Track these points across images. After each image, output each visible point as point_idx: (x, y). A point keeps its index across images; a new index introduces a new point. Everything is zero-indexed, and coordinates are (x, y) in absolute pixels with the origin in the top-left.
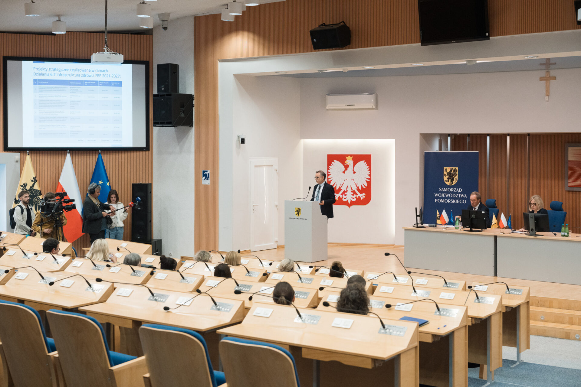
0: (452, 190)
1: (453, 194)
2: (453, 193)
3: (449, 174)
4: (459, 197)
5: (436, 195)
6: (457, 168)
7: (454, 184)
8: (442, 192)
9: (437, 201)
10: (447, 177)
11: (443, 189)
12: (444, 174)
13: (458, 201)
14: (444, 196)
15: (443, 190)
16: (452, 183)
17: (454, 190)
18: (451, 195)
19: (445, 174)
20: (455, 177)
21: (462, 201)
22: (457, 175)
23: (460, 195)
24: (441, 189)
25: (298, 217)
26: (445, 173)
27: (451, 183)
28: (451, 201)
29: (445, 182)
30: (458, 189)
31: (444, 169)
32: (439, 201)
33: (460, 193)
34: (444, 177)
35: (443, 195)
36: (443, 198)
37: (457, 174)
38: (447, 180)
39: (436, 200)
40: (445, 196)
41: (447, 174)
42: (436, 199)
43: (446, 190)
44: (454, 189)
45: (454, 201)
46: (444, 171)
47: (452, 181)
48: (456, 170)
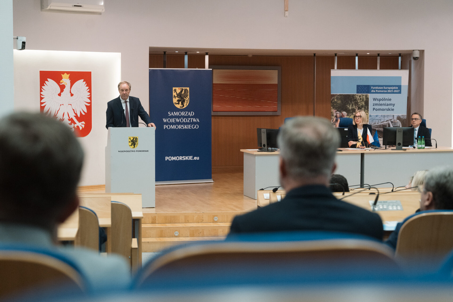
0: (183, 114)
1: (184, 119)
2: (184, 117)
3: (179, 95)
4: (191, 122)
5: (165, 120)
6: (188, 89)
7: (185, 106)
8: (172, 117)
9: (166, 128)
10: (177, 99)
11: (172, 113)
12: (173, 95)
13: (190, 127)
14: (174, 121)
15: (173, 114)
16: (183, 106)
17: (185, 114)
18: (182, 120)
19: (174, 96)
20: (186, 98)
21: (195, 126)
22: (189, 97)
23: (192, 119)
24: (171, 113)
25: (133, 149)
26: (174, 94)
27: (182, 106)
28: (182, 127)
29: (175, 105)
30: (189, 113)
31: (173, 90)
32: (169, 127)
33: (192, 117)
34: (174, 99)
35: (172, 120)
36: (172, 124)
37: (189, 95)
38: (177, 102)
39: (165, 126)
40: (176, 121)
41: (177, 95)
42: (164, 126)
43: (176, 115)
44: (186, 113)
45: (186, 127)
46: (173, 92)
47: (182, 104)
48: (187, 90)
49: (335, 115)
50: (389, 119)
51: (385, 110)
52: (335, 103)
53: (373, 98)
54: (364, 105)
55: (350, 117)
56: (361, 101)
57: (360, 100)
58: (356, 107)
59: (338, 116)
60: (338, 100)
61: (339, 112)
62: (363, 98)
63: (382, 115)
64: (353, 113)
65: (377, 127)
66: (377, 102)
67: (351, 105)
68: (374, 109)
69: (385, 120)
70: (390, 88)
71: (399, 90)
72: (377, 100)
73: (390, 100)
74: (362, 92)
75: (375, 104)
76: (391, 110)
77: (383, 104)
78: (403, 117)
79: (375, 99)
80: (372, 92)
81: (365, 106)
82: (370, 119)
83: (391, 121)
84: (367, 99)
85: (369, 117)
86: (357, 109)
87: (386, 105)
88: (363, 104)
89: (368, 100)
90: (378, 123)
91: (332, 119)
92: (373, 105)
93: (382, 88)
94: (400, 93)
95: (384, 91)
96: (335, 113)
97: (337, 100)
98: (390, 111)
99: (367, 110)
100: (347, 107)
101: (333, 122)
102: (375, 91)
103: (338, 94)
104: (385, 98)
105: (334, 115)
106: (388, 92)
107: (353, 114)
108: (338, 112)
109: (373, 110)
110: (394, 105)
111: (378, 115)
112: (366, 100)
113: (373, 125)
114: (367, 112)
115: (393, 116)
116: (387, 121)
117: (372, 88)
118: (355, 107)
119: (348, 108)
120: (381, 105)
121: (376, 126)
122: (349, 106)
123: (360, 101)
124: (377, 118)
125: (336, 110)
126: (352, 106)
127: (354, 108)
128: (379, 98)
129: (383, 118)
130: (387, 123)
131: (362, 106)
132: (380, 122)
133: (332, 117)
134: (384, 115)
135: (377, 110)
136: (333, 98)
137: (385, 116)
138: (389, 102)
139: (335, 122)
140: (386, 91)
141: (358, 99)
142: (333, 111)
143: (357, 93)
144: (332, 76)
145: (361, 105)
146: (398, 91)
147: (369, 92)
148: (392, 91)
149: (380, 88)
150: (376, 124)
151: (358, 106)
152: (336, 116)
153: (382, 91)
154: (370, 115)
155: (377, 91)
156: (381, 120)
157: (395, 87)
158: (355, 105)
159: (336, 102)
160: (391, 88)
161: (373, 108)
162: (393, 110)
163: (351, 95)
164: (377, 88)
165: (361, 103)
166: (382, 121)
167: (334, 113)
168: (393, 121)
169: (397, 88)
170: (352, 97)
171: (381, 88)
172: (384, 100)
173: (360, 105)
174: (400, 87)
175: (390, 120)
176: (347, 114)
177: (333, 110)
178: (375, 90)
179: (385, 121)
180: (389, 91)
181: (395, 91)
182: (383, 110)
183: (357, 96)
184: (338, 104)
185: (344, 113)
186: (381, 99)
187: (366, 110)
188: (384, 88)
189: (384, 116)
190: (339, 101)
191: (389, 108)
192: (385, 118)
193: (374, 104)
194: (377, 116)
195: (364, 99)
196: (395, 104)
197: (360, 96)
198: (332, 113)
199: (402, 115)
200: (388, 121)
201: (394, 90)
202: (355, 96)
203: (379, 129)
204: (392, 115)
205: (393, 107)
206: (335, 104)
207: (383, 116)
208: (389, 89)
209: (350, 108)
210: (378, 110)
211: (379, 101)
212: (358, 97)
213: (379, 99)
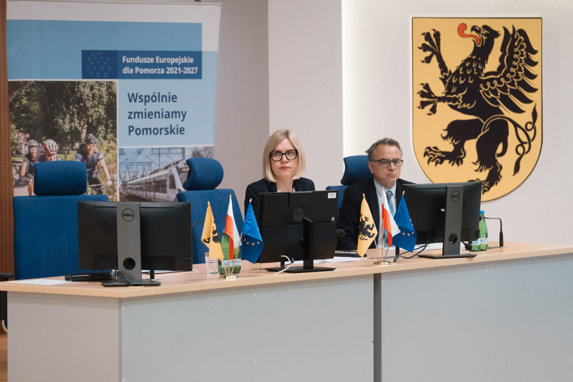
49: (25, 150)
50: (171, 162)
51: (161, 134)
52: (23, 112)
53: (129, 94)
54: (104, 118)
55: (67, 156)
56: (96, 103)
57: (93, 101)
58: (82, 123)
59: (35, 155)
60: (33, 101)
61: (37, 140)
62: (100, 95)
63: (152, 149)
64: (73, 144)
65: (140, 189)
66: (139, 107)
67: (68, 116)
68: (131, 129)
69: (162, 163)
70: (172, 61)
71: (197, 68)
72: (138, 99)
73: (174, 98)
74: (98, 74)
75: (135, 113)
76: (177, 133)
77: (155, 113)
78: (207, 153)
79: (132, 98)
80: (125, 74)
81: (107, 120)
82: (121, 163)
83: (177, 168)
84: (112, 95)
85: (118, 155)
86: (85, 131)
87: (162, 117)
88: (102, 114)
89: (116, 100)
90: (143, 176)
91: (15, 166)
92: (129, 118)
93: (152, 60)
94: (198, 76)
95: (157, 71)
96: (26, 145)
97: (28, 100)
98: (174, 134)
99: (112, 135)
100: (57, 122)
101: (20, 176)
102: (131, 71)
103: (31, 82)
104: (159, 93)
105: (21, 151)
106: (168, 72)
107: (74, 148)
108: (34, 143)
109: (130, 134)
110: (184, 117)
111: (142, 149)
112: (109, 99)
113: (129, 183)
114: (113, 139)
115: (183, 149)
116: (166, 168)
117: (125, 61)
118: (80, 123)
119: (61, 126)
120: (150, 115)
121: (139, 186)
122: (63, 119)
123: (92, 103)
124: (141, 158)
125: (28, 136)
126: (72, 121)
127: (76, 128)
128: (143, 93)
129: (154, 158)
130: (166, 175)
131: (99, 121)
132: (149, 172)
133: (17, 159)
134: (159, 149)
135: (139, 132)
136: (15, 94)
137: (161, 151)
138: (169, 107)
139: (26, 175)
140: (163, 71)
141: (88, 96)
142: (18, 139)
143: (85, 75)
144: (10, 20)
145: (95, 116)
146: (195, 70)
147: (116, 74)
148: (178, 71)
149: (145, 60)
150: (137, 178)
151: (88, 120)
152: (29, 156)
153: (153, 71)
154: (122, 149)
155: (137, 69)
156: (149, 164)
157: (187, 57)
158: (80, 118)
159: (26, 110)
160: (176, 60)
161: (130, 127)
162: (182, 131)
163: (67, 82)
164: (138, 60)
165: (96, 112)
166: (154, 167)
167: (23, 146)
168: (181, 169)
169: (191, 60)
170: (69, 92)
171: (148, 62)
172: (159, 101)
173: (92, 116)
174: (197, 56)
175: (174, 164)
176: (57, 148)
177: (17, 135)
178: (132, 66)
179: (162, 167)
180: (171, 71)
181: (188, 71)
182: (156, 131)
183: (84, 86)
184: (32, 113)
185: (51, 144)
186: (148, 96)
187: (111, 132)
188: (157, 62)
189: (159, 153)
190: (36, 103)
191: (171, 126)
192: (163, 158)
193: (131, 113)
194: (139, 152)
195: (102, 97)
196: (186, 112)
197: (92, 88)
198: (16, 145)
199: (206, 146)
200: (169, 169)
201: (183, 66)
202: (78, 88)
203: (146, 196)
204: (179, 148)
205: (182, 120)
206: (23, 115)
207: (157, 152)
208: (169, 65)
209: (67, 127)
210: (143, 134)
211: (145, 104)
212: (87, 91)
213: (143, 98)
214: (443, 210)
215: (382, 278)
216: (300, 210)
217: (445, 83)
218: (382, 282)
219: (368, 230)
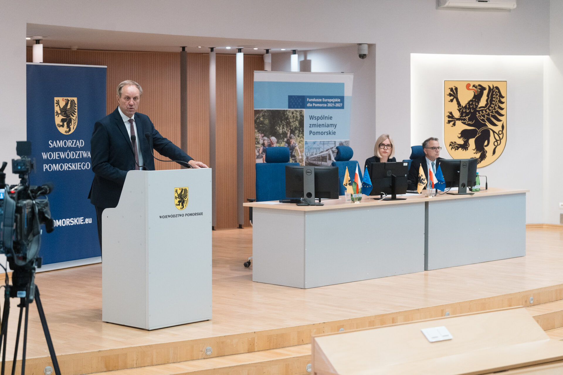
0: (69, 144)
1: (72, 152)
2: (71, 149)
3: (64, 111)
4: (81, 157)
5: (45, 156)
6: (75, 99)
7: (72, 131)
8: (55, 150)
9: (46, 169)
10: (61, 117)
11: (55, 142)
12: (55, 112)
13: (79, 166)
14: (58, 157)
15: (55, 145)
16: (70, 130)
17: (72, 144)
18: (68, 155)
19: (57, 113)
20: (73, 116)
21: (85, 165)
22: (76, 113)
23: (82, 153)
24: (52, 143)
25: (184, 212)
26: (57, 109)
27: (68, 130)
28: (69, 168)
29: (59, 128)
30: (78, 142)
31: (55, 102)
32: (50, 167)
33: (82, 149)
34: (56, 117)
35: (55, 156)
36: (55, 162)
37: (76, 111)
38: (61, 124)
39: (45, 167)
40: (59, 157)
41: (61, 111)
42: (44, 165)
43: (59, 145)
44: (73, 142)
45: (73, 166)
46: (55, 105)
47: (68, 126)
48: (75, 102)
49: (261, 142)
50: (330, 148)
51: (324, 134)
52: (261, 124)
53: (310, 116)
54: (298, 127)
55: (281, 144)
56: (295, 120)
57: (293, 119)
58: (288, 129)
59: (266, 144)
60: (265, 119)
61: (267, 137)
62: (296, 116)
63: (320, 142)
64: (284, 139)
65: (315, 160)
66: (314, 122)
67: (281, 126)
68: (311, 132)
69: (325, 148)
70: (330, 100)
71: (342, 104)
72: (314, 118)
73: (331, 118)
74: (296, 106)
75: (312, 125)
76: (332, 134)
77: (322, 125)
78: (346, 144)
79: (311, 118)
80: (308, 107)
81: (300, 128)
82: (306, 148)
83: (332, 151)
84: (302, 116)
85: (304, 144)
86: (289, 133)
87: (325, 127)
88: (297, 125)
89: (304, 119)
90: (316, 154)
91: (257, 149)
92: (310, 127)
93: (321, 100)
94: (342, 107)
95: (323, 105)
96: (262, 139)
97: (263, 119)
98: (331, 134)
99: (302, 135)
100: (276, 129)
101: (259, 154)
102: (311, 105)
103: (264, 110)
104: (324, 116)
105: (259, 142)
106: (328, 106)
107: (284, 141)
108: (266, 138)
109: (310, 134)
110: (335, 127)
111: (316, 142)
112: (301, 118)
113: (309, 157)
114: (302, 137)
115: (335, 142)
116: (327, 150)
117: (308, 101)
118: (287, 129)
119: (278, 131)
120: (320, 126)
121: (314, 159)
122: (279, 127)
123: (292, 120)
124: (315, 146)
125: (263, 135)
126: (283, 128)
127: (285, 131)
128: (316, 115)
129: (321, 146)
130: (327, 154)
131: (296, 128)
132: (319, 152)
133: (258, 146)
134: (324, 141)
135: (315, 133)
136: (257, 116)
137: (325, 143)
138: (329, 122)
139: (262, 153)
140: (326, 105)
141: (291, 117)
142: (258, 137)
143: (289, 108)
144: (255, 82)
145: (294, 126)
146: (341, 105)
147: (304, 106)
148: (333, 105)
149: (318, 100)
150: (313, 155)
151: (291, 128)
152: (263, 144)
153: (321, 105)
154: (306, 141)
155: (314, 104)
156: (319, 148)
157: (337, 99)
158: (287, 127)
159: (262, 123)
160: (332, 100)
161: (310, 131)
162: (334, 133)
163: (281, 110)
164: (314, 100)
165: (294, 124)
166: (321, 150)
167: (261, 140)
168: (334, 151)
169: (339, 100)
170: (282, 115)
171: (319, 101)
172: (324, 119)
173: (292, 126)
174: (342, 98)
175: (331, 149)
176: (276, 141)
177: (258, 135)
178: (312, 103)
179: (325, 150)
180: (329, 105)
181: (338, 105)
182: (322, 133)
183: (289, 112)
184: (265, 124)
185: (273, 139)
186: (319, 117)
187: (301, 133)
188: (323, 101)
189: (324, 143)
190: (267, 120)
191: (329, 131)
192: (325, 146)
193: (311, 125)
194: (314, 143)
195: (297, 117)
196: (336, 124)
197: (293, 113)
198: (257, 139)
199: (346, 140)
200: (328, 151)
201: (335, 103)
202: (286, 113)
203: (317, 164)
204: (333, 141)
205: (335, 128)
206: (261, 125)
207: (323, 143)
208: (329, 102)
209: (281, 131)
210: (316, 134)
211: (317, 121)
212: (290, 114)
213: (317, 118)
214: (459, 172)
215: (429, 203)
216: (390, 171)
217: (460, 111)
218: (429, 205)
219: (423, 181)
